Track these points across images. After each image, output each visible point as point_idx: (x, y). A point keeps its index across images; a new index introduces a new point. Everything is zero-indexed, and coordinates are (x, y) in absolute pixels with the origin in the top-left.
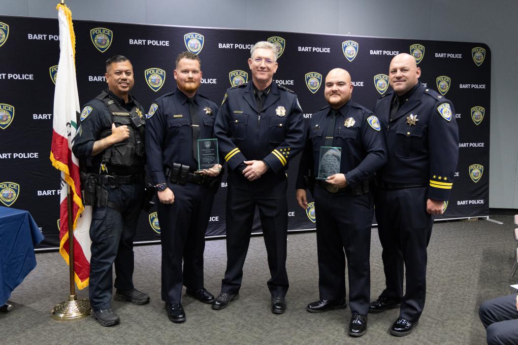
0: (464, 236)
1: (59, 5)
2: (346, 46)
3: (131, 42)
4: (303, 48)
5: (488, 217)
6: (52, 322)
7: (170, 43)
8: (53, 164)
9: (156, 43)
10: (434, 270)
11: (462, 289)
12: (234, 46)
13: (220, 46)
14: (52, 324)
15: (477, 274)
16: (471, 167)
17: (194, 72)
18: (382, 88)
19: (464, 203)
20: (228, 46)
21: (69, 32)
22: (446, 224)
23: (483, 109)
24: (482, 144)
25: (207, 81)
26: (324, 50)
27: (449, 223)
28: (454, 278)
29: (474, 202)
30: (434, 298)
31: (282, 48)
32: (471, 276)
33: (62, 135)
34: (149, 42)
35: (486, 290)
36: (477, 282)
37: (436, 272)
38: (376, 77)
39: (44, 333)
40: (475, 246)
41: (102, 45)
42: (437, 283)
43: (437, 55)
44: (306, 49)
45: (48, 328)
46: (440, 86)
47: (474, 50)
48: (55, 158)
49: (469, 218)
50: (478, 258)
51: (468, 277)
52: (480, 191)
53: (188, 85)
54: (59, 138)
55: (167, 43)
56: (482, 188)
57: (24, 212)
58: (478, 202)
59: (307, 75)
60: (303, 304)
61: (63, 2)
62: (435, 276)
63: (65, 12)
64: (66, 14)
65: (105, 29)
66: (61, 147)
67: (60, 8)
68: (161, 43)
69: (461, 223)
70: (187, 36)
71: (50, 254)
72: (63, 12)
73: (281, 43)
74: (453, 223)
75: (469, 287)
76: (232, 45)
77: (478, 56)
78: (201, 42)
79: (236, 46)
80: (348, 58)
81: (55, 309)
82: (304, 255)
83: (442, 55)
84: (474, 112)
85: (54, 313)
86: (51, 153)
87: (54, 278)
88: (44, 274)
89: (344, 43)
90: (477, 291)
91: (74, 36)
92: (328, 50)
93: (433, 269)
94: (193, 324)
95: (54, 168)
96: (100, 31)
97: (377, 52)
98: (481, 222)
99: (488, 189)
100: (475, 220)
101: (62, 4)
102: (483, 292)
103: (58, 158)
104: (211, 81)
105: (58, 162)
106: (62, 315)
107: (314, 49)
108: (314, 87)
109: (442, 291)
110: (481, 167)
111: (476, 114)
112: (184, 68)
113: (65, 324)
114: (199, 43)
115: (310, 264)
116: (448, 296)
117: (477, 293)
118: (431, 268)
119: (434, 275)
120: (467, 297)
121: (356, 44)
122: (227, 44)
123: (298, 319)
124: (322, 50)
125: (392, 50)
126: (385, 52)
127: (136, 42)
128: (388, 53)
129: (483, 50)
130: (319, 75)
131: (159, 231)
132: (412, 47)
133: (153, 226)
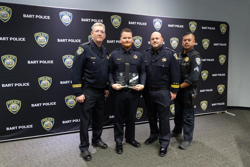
2: (155, 22)
3: (24, 16)
4: (132, 22)
5: (226, 111)
7: (50, 18)
9: (41, 17)
13: (82, 20)
16: (218, 86)
18: (175, 45)
19: (215, 104)
20: (87, 20)
22: (206, 116)
23: (225, 56)
24: (224, 74)
25: (75, 41)
26: (143, 24)
27: (208, 116)
29: (219, 104)
31: (119, 22)
34: (37, 16)
38: (171, 39)
41: (5, 17)
43: (203, 28)
44: (133, 23)
46: (204, 44)
47: (221, 25)
49: (218, 112)
52: (223, 98)
55: (48, 17)
56: (224, 97)
58: (222, 104)
59: (134, 38)
65: (6, 7)
68: (45, 17)
69: (213, 115)
70: (61, 13)
73: (119, 19)
74: (210, 115)
76: (90, 19)
77: (223, 29)
78: (70, 17)
79: (92, 20)
80: (157, 28)
83: (205, 28)
84: (221, 58)
89: (154, 20)
92: (146, 24)
96: (2, 8)
97: (172, 26)
98: (224, 114)
99: (227, 97)
100: (220, 113)
104: (78, 41)
107: (138, 23)
108: (138, 44)
110: (224, 86)
111: (221, 59)
114: (69, 18)
121: (161, 21)
124: (142, 24)
125: (180, 25)
126: (176, 26)
127: (28, 16)
128: (178, 26)
129: (226, 25)
130: (141, 38)
131: (48, 129)
132: (190, 23)
133: (44, 126)
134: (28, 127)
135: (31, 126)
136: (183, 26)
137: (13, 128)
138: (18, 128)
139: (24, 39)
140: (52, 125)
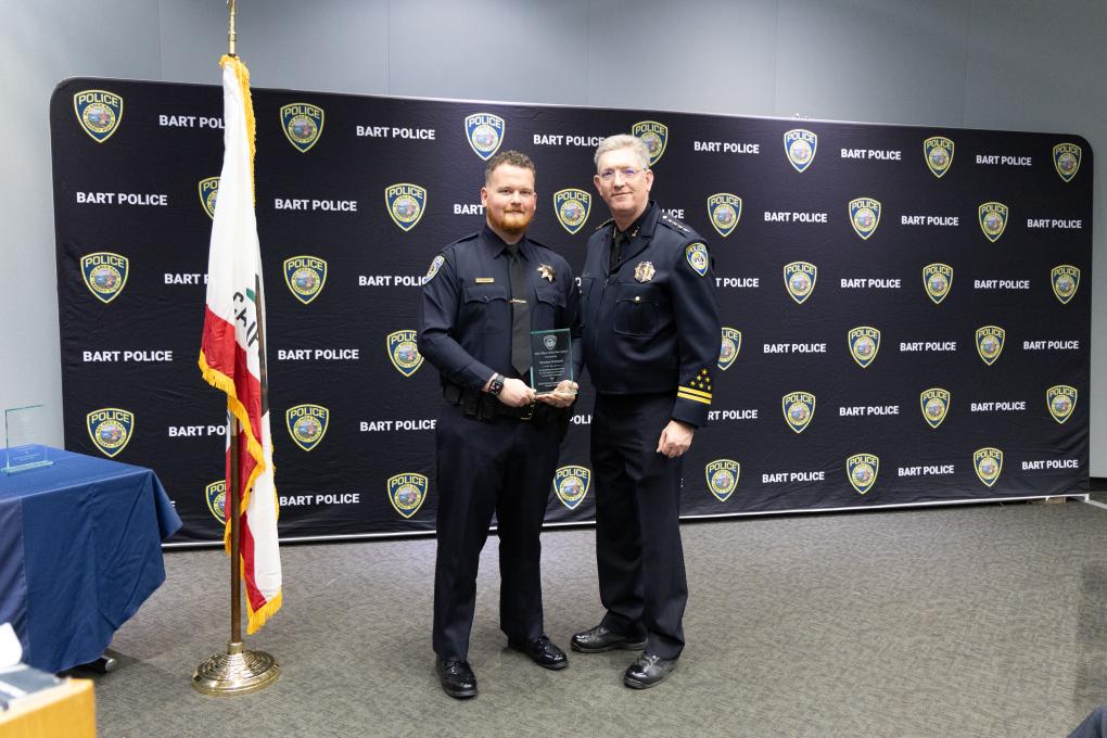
0: (1038, 537)
1: (225, 57)
2: (792, 141)
3: (360, 131)
4: (704, 143)
5: (1087, 496)
6: (194, 697)
7: (436, 135)
8: (204, 376)
9: (408, 134)
10: (979, 609)
11: (1043, 651)
12: (564, 140)
13: (537, 139)
14: (194, 701)
15: (1074, 619)
16: (1051, 391)
17: (524, 192)
18: (865, 226)
19: (1035, 465)
20: (552, 140)
21: (243, 111)
22: (998, 508)
23: (1076, 271)
24: (1076, 343)
26: (746, 148)
27: (1004, 508)
28: (1023, 625)
29: (1057, 464)
30: (985, 669)
31: (660, 145)
32: (1059, 623)
33: (224, 317)
34: (396, 132)
35: (1094, 654)
36: (1073, 636)
37: (985, 612)
38: (853, 204)
39: (179, 720)
40: (1064, 558)
41: (303, 137)
42: (987, 637)
43: (979, 159)
44: (711, 147)
45: (186, 709)
46: (985, 223)
47: (1057, 149)
48: (208, 364)
49: (1047, 497)
50: (1073, 584)
51: (1054, 625)
52: (1070, 442)
53: (510, 219)
54: (219, 324)
55: (431, 135)
56: (1074, 436)
57: (147, 470)
58: (1066, 464)
59: (712, 199)
60: (705, 673)
61: (232, 52)
62: (982, 622)
63: (237, 70)
64: (238, 76)
65: (309, 107)
66: (223, 341)
67: (227, 63)
68: (420, 134)
69: (1029, 507)
70: (470, 119)
71: (189, 555)
72: (233, 71)
73: (659, 134)
74: (1013, 507)
75: (1057, 646)
76: (560, 137)
77: (1066, 162)
78: (499, 132)
79: (569, 140)
80: (797, 165)
81: (200, 671)
82: (704, 569)
83: (990, 160)
84: (1058, 276)
85: (198, 678)
86: (202, 353)
87: (198, 606)
88: (178, 596)
89: (788, 135)
90: (1076, 656)
91: (253, 120)
92: (755, 149)
93: (977, 606)
94: (480, 711)
95: (206, 383)
96: (299, 110)
97: (856, 154)
98: (1074, 506)
99: (1087, 436)
100: (1060, 501)
101: (230, 55)
102: (1088, 658)
103: (213, 363)
105: (214, 372)
106: (213, 684)
107: (727, 146)
108: (725, 223)
109: (1000, 655)
110: (1073, 391)
111: (1061, 280)
112: (504, 184)
113: (219, 703)
114: (494, 133)
115: (715, 588)
116: (1015, 666)
117: (1075, 661)
118: (972, 603)
119: (981, 618)
120: (1055, 668)
121: (812, 136)
122: (551, 137)
123: (697, 706)
124: (742, 149)
125: (885, 149)
126: (871, 153)
127: (369, 131)
128: (879, 155)
129: (1077, 149)
130: (737, 200)
131: (407, 512)
132: (928, 142)
133: (396, 502)
134: (344, 499)
135: (355, 498)
136: (897, 155)
137: (300, 500)
138: (313, 500)
139: (352, 206)
140: (419, 500)
